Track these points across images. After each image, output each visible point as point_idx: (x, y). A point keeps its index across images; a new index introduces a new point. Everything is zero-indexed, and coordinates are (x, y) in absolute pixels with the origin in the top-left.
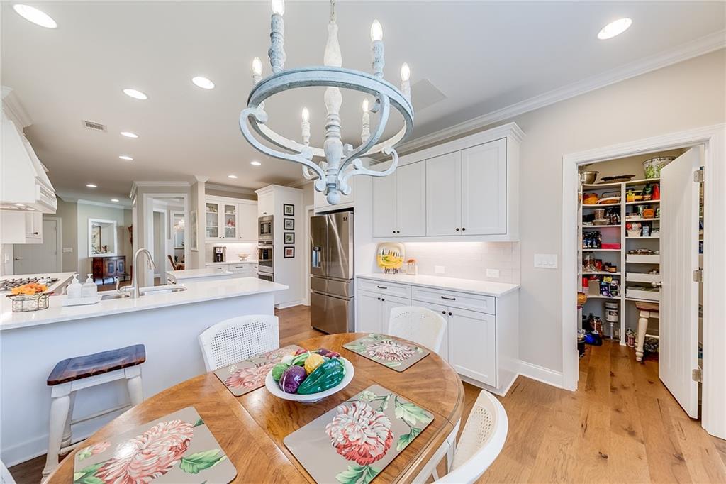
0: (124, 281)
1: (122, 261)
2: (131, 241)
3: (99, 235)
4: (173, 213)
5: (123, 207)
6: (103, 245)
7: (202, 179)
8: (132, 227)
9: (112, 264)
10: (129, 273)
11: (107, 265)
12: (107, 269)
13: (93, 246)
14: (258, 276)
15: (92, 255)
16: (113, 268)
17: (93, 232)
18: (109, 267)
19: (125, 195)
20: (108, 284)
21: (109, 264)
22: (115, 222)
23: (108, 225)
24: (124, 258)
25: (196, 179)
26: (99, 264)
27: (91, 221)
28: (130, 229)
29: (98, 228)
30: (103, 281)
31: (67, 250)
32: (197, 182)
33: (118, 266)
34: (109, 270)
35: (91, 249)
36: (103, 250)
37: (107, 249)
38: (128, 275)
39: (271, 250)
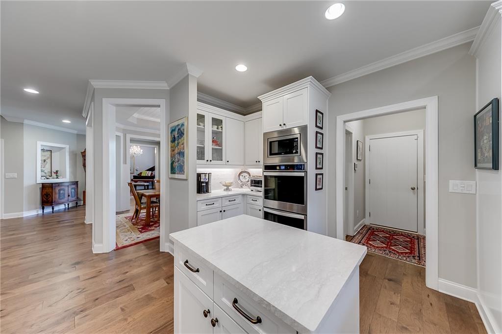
0: (76, 206)
1: (74, 186)
2: (84, 166)
3: (49, 159)
4: (129, 136)
5: (76, 132)
6: (54, 170)
7: (196, 73)
8: (85, 152)
9: (64, 190)
10: (82, 199)
11: (57, 191)
12: (57, 195)
13: (42, 171)
14: (262, 214)
15: (41, 180)
16: (64, 194)
17: (42, 156)
18: (59, 193)
19: (77, 112)
20: (59, 211)
21: (59, 190)
22: (68, 146)
23: (60, 149)
24: (76, 183)
25: (187, 71)
26: (48, 190)
27: (40, 145)
28: (84, 154)
29: (49, 153)
30: (53, 209)
31: (11, 175)
32: (188, 75)
33: (70, 192)
34: (59, 196)
35: (39, 174)
36: (54, 175)
37: (59, 174)
38: (80, 200)
39: (302, 178)
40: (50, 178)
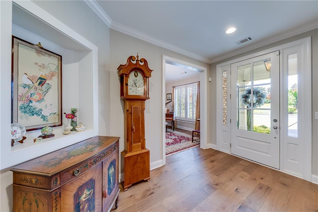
40: (56, 131)
